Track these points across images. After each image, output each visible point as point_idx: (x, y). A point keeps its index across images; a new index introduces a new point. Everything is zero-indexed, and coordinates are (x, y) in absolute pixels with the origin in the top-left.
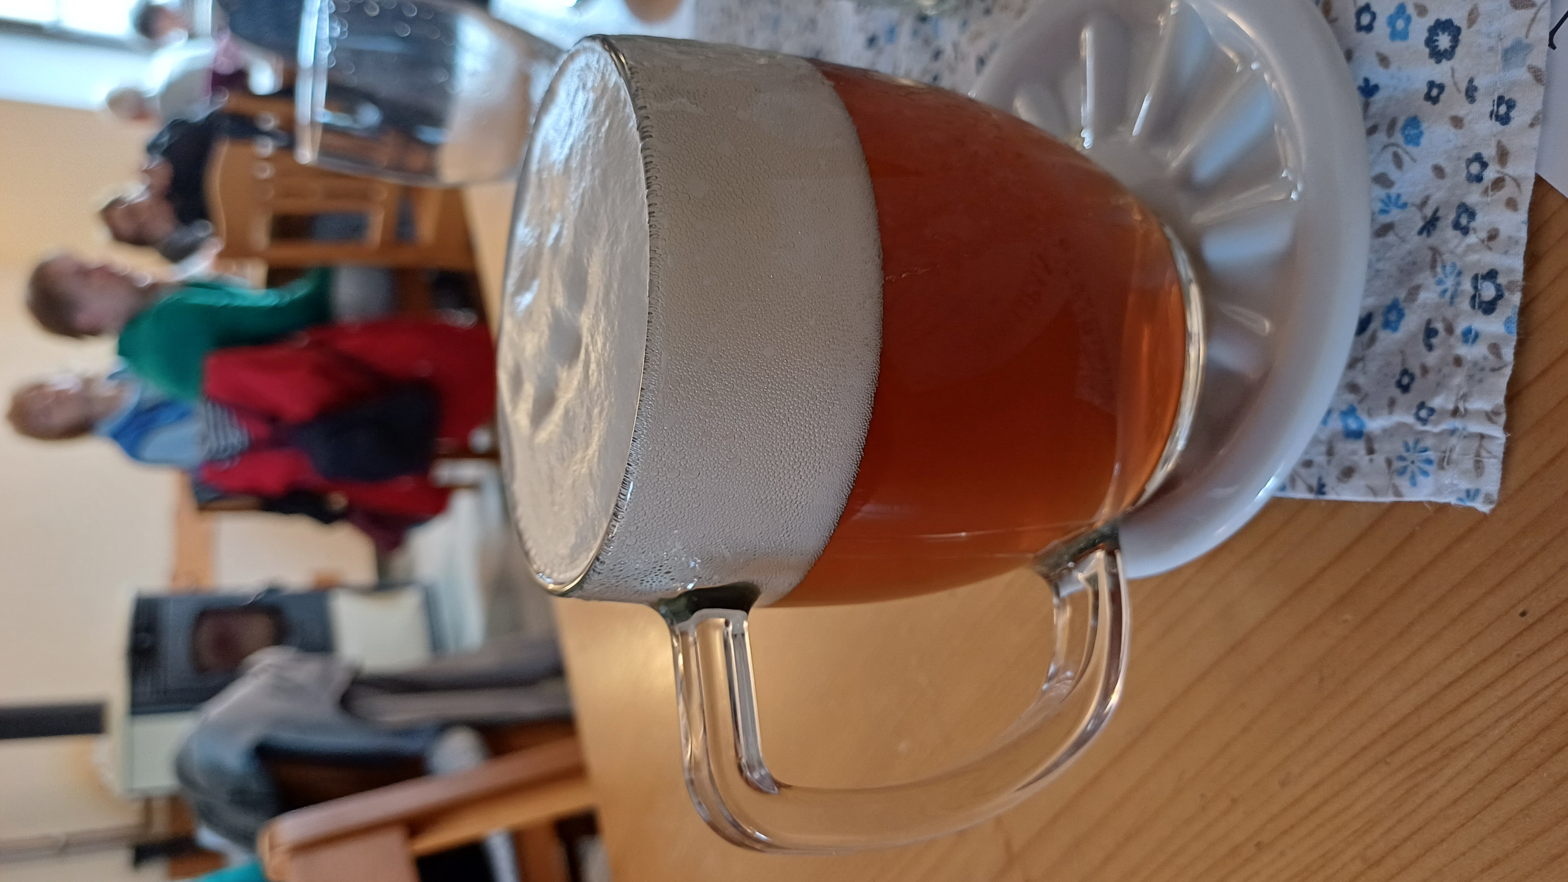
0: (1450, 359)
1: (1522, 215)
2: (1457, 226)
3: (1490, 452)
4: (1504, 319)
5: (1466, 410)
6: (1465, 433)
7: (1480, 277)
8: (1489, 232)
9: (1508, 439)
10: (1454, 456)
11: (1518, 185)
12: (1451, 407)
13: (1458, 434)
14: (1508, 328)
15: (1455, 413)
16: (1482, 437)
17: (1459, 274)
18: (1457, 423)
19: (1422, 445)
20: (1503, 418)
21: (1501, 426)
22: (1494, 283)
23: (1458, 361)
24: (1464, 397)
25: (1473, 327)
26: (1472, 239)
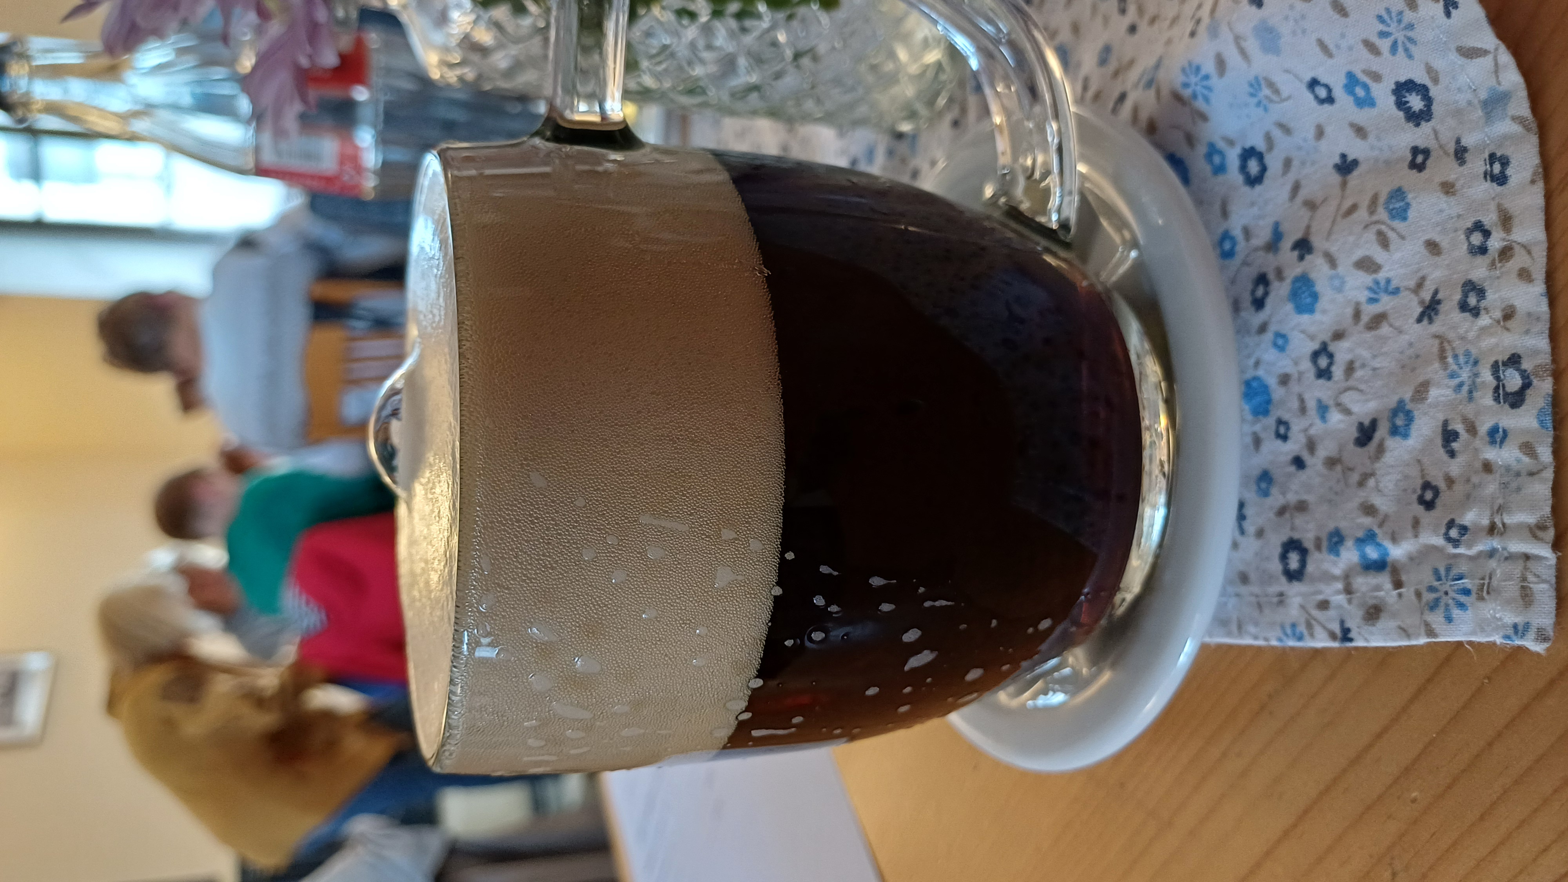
0: (1478, 465)
1: (1539, 288)
2: (1464, 307)
3: (1538, 577)
4: (1535, 412)
5: (1504, 525)
6: (1506, 554)
7: (1500, 364)
8: (1503, 310)
9: (1558, 558)
10: (1495, 583)
11: (1529, 252)
12: (1486, 522)
13: (1497, 556)
14: (1541, 422)
15: (1492, 530)
16: (1527, 557)
17: (1476, 363)
18: (1495, 543)
19: (1455, 572)
20: (1551, 534)
21: (1548, 543)
22: (1518, 369)
23: (1488, 467)
24: (1500, 510)
25: (1501, 425)
26: (1484, 320)
